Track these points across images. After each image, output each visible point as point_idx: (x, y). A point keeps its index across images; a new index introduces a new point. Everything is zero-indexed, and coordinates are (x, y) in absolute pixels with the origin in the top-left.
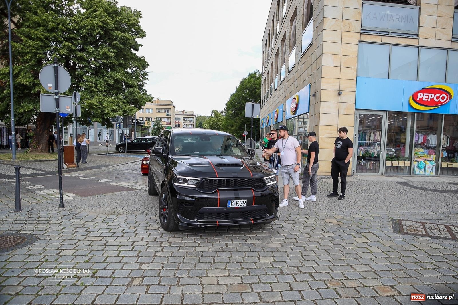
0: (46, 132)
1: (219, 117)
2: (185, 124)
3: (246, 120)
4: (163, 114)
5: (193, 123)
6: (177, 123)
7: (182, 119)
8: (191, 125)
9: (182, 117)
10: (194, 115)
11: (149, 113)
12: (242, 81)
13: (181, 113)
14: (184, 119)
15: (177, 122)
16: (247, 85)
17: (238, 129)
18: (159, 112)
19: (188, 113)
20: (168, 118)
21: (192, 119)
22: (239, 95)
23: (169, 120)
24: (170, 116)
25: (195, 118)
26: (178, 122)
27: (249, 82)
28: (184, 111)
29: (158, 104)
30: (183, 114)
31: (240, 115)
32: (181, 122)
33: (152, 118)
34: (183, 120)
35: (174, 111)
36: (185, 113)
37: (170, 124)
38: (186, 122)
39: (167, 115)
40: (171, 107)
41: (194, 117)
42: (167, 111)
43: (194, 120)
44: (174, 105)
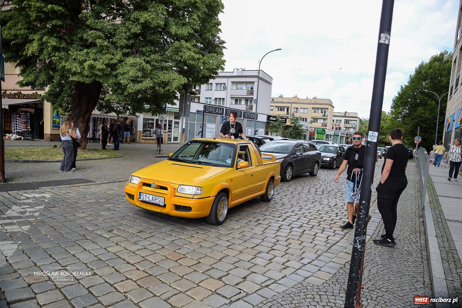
0: (81, 119)
1: (387, 119)
2: (346, 127)
3: (422, 121)
4: (319, 114)
5: (356, 126)
6: (337, 126)
7: (343, 122)
8: (354, 128)
9: (343, 119)
10: (358, 118)
11: (304, 113)
12: (419, 68)
13: (343, 115)
14: (347, 122)
15: (337, 124)
16: (426, 73)
17: (408, 134)
18: (315, 112)
19: (350, 115)
20: (324, 119)
21: (355, 121)
22: (413, 86)
23: (326, 122)
24: (327, 117)
25: (358, 121)
26: (339, 125)
27: (430, 67)
28: (346, 112)
29: (314, 104)
30: (345, 116)
31: (413, 114)
32: (342, 125)
33: (306, 119)
34: (345, 122)
35: (332, 112)
36: (347, 115)
37: (326, 126)
38: (348, 126)
39: (324, 116)
40: (329, 107)
41: (357, 119)
42: (324, 110)
43: (358, 123)
44: (333, 105)
